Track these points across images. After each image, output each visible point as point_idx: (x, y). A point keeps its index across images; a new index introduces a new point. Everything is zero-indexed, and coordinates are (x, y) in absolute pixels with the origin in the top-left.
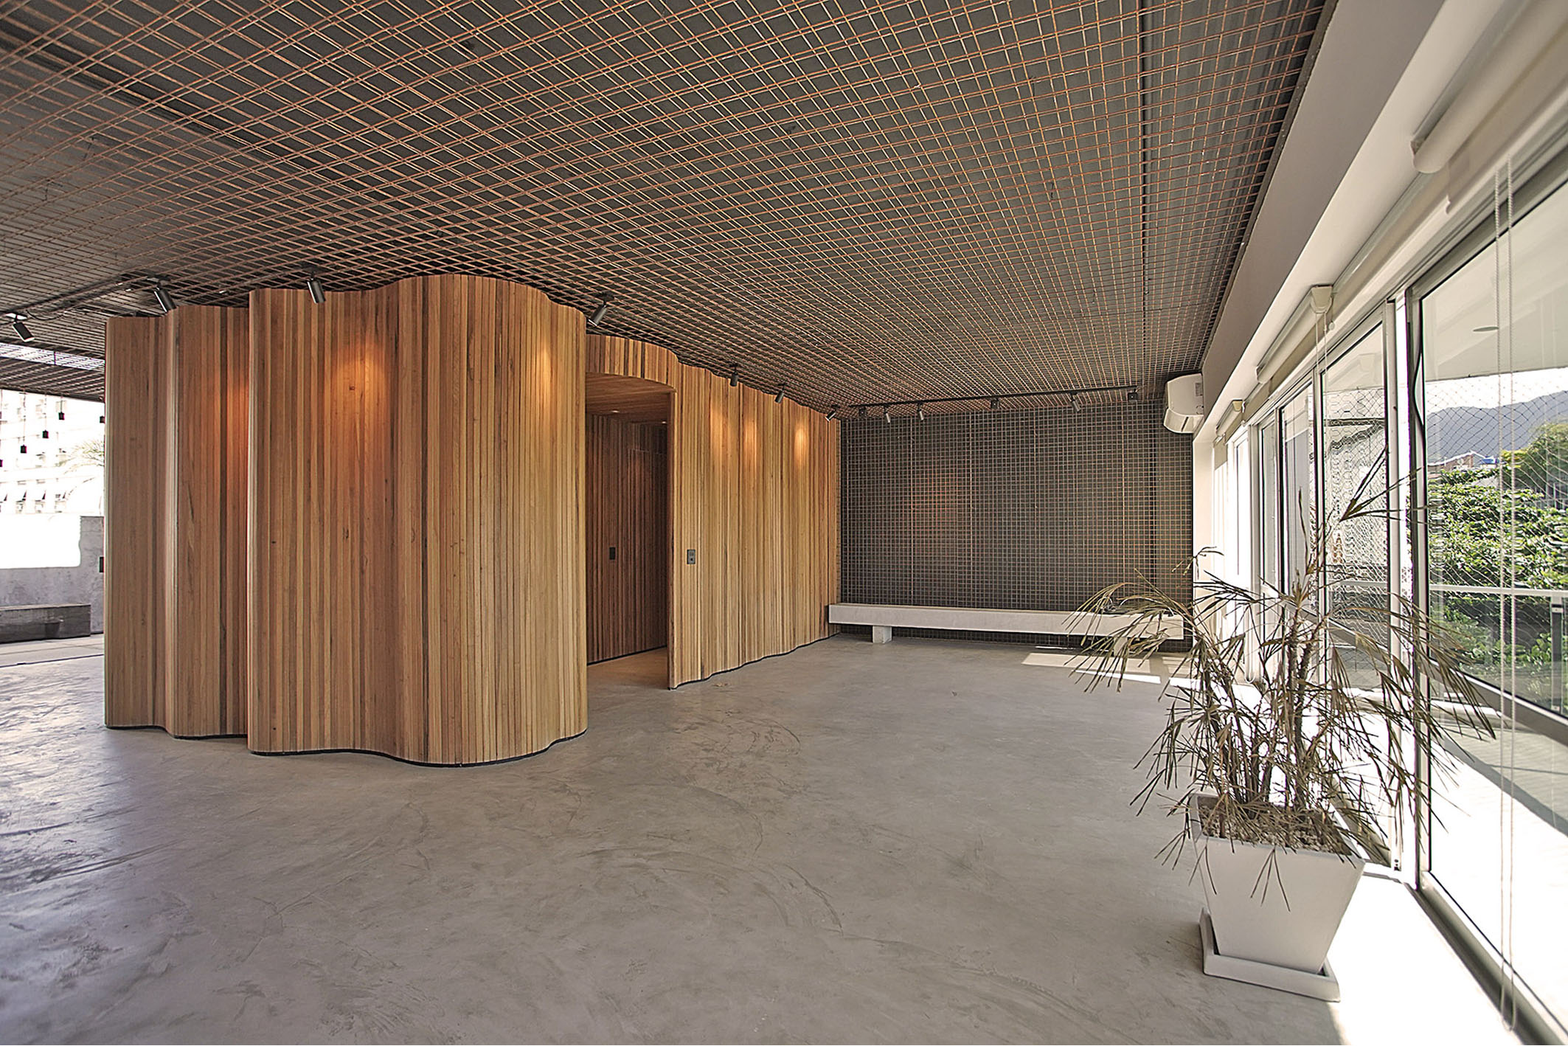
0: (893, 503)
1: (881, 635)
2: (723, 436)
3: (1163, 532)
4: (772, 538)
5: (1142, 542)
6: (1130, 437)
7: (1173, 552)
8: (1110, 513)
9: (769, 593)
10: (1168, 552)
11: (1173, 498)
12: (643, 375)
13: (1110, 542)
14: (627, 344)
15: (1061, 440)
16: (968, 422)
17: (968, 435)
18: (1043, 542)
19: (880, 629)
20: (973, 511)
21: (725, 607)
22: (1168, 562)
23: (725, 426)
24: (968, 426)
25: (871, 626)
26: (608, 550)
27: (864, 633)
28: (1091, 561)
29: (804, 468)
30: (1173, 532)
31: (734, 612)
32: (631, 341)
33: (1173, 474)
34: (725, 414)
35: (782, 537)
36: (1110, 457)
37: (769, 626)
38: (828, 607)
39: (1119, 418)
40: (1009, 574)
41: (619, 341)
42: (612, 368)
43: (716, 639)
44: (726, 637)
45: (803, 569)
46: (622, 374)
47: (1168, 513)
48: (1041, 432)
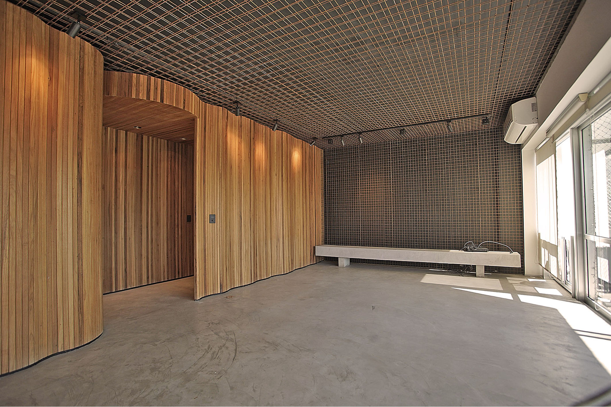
0: (350, 191)
1: (343, 263)
2: (239, 149)
3: (504, 204)
4: (276, 209)
5: (491, 209)
6: (483, 149)
7: (511, 215)
8: (471, 193)
9: (274, 240)
10: (507, 215)
11: (510, 183)
12: (162, 100)
13: (472, 210)
14: (149, 80)
15: (441, 153)
16: (389, 146)
17: (389, 153)
18: (432, 211)
19: (342, 259)
20: (393, 194)
21: (241, 249)
22: (508, 221)
23: (240, 143)
24: (389, 149)
25: (338, 258)
26: (186, 217)
27: (334, 261)
28: (460, 221)
29: (299, 172)
30: (510, 203)
31: (246, 252)
32: (152, 78)
33: (509, 169)
34: (240, 136)
35: (283, 209)
36: (470, 161)
37: (274, 259)
38: (315, 247)
39: (476, 139)
40: (414, 228)
41: (143, 78)
42: (138, 94)
43: (234, 268)
44: (241, 266)
45: (299, 228)
46: (145, 98)
47: (507, 192)
48: (430, 149)
